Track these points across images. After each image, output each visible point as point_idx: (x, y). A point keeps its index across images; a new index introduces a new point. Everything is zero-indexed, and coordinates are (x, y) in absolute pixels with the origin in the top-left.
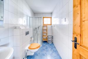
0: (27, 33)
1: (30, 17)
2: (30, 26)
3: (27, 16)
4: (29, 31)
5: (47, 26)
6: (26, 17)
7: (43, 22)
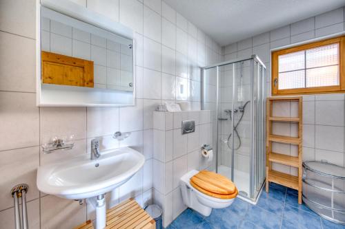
0: (188, 128)
1: (202, 69)
2: (202, 102)
3: (192, 67)
4: (193, 123)
5: (297, 100)
6: (189, 70)
7: (275, 81)
